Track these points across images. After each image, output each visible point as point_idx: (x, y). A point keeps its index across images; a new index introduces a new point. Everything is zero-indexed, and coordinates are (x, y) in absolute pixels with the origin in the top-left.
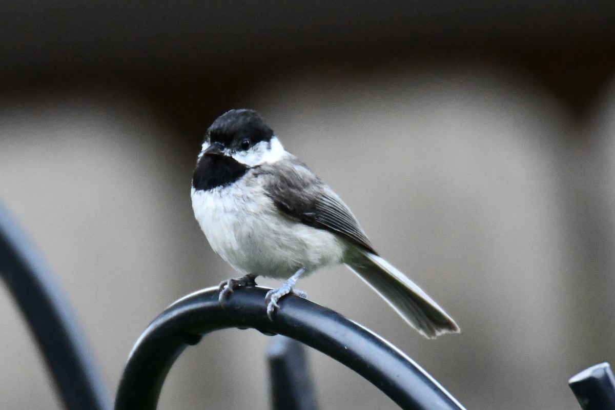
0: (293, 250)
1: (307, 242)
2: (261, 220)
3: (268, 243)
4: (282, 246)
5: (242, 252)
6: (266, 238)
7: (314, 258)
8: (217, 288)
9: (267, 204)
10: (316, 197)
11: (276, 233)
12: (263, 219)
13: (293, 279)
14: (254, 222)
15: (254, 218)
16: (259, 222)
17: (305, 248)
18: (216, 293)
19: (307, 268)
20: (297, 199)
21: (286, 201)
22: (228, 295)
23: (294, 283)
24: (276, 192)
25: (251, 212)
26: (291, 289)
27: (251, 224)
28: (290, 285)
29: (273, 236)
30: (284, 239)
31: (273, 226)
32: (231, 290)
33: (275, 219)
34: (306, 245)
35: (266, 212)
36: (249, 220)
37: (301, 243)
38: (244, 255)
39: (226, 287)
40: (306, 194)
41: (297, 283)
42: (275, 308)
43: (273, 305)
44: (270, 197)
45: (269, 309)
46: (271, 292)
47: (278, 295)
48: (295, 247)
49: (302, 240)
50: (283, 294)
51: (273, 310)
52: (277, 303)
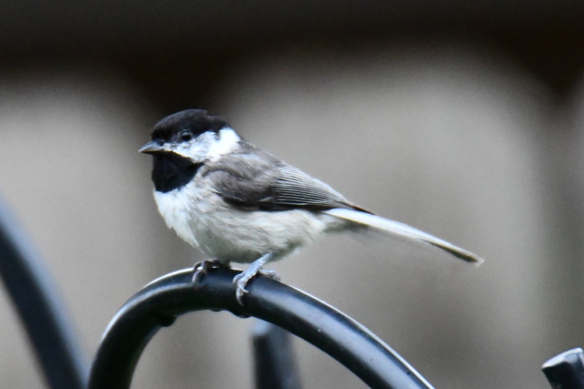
0: (254, 239)
2: (214, 217)
6: (223, 233)
8: (190, 270)
9: (217, 202)
11: (232, 226)
12: (216, 216)
14: (209, 221)
21: (237, 195)
22: (202, 276)
23: (261, 265)
24: (225, 189)
26: (258, 270)
27: (205, 222)
28: (256, 267)
33: (228, 214)
35: (218, 210)
37: (261, 231)
39: (200, 268)
41: (264, 264)
42: (244, 293)
43: (241, 291)
44: (219, 195)
45: (238, 294)
46: (240, 275)
47: (245, 279)
48: (257, 237)
49: (261, 229)
50: (250, 277)
51: (242, 294)
52: (246, 288)
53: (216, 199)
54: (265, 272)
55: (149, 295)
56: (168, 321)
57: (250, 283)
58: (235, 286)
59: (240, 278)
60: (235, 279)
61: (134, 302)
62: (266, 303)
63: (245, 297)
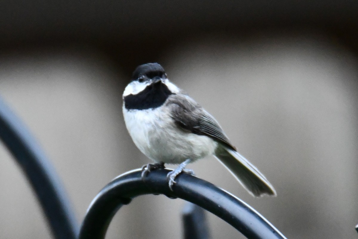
0: (184, 148)
1: (193, 143)
2: (166, 132)
3: (170, 144)
4: (179, 146)
5: (154, 150)
7: (197, 152)
8: (140, 169)
9: (170, 123)
10: (200, 117)
11: (174, 138)
12: (167, 131)
13: (184, 164)
14: (162, 133)
15: (162, 131)
16: (164, 133)
17: (192, 147)
18: (140, 172)
19: (192, 158)
20: (189, 119)
21: (183, 120)
22: (147, 173)
23: (184, 166)
24: (177, 115)
25: (160, 127)
26: (182, 170)
27: (159, 134)
28: (181, 167)
29: (172, 140)
30: (179, 142)
31: (172, 134)
32: (149, 171)
34: (192, 145)
36: (159, 131)
37: (189, 143)
38: (155, 152)
39: (146, 169)
40: (194, 116)
42: (174, 183)
43: (172, 182)
44: (173, 118)
45: (170, 184)
46: (171, 172)
47: (174, 175)
48: (186, 147)
49: (190, 142)
50: (178, 174)
51: (173, 184)
52: (175, 180)
53: (170, 120)
54: (186, 171)
55: (115, 185)
56: (127, 201)
57: (177, 177)
58: (169, 179)
59: (171, 174)
60: (168, 175)
61: (106, 190)
62: (187, 189)
63: (174, 186)
